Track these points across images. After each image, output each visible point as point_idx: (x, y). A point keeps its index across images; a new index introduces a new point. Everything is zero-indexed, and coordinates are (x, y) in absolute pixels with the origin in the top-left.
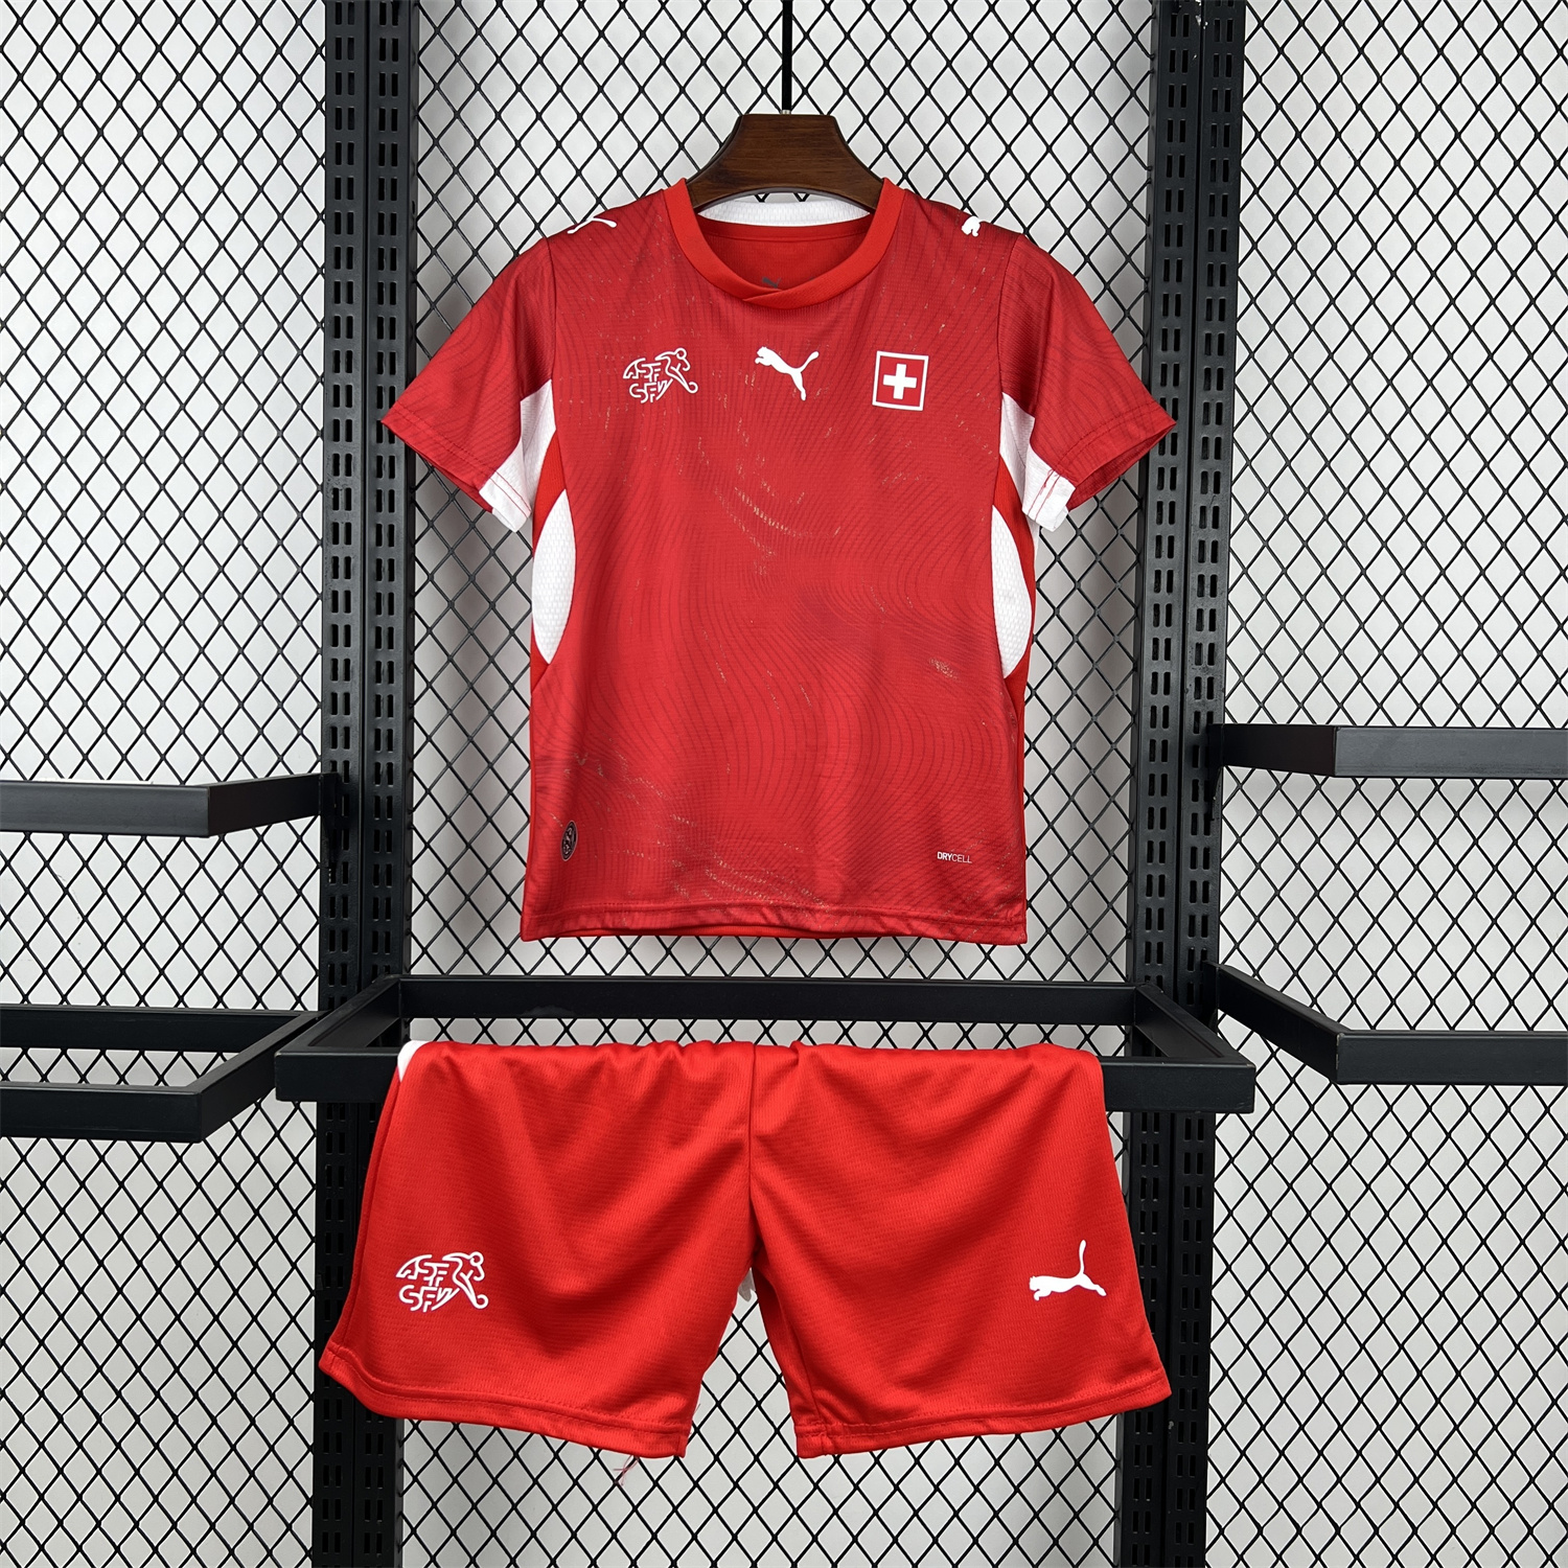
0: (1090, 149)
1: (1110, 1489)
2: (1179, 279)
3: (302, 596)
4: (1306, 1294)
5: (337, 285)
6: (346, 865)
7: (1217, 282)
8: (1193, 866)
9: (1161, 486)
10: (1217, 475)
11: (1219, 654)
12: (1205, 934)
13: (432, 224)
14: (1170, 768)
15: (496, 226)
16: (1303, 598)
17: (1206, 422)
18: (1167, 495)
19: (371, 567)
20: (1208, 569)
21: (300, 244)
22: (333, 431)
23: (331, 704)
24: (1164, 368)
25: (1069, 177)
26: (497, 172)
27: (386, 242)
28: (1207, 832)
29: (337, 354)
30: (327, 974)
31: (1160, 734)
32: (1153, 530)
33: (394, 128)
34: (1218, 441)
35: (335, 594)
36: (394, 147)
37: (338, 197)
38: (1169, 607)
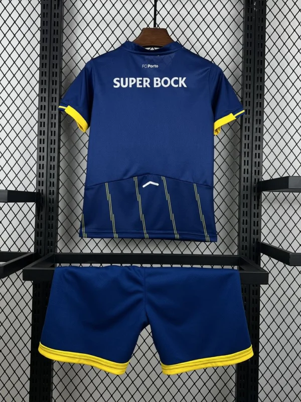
0: (228, 40)
1: (234, 378)
2: (250, 71)
3: (32, 149)
4: (284, 327)
5: (42, 72)
6: (42, 215)
7: (260, 72)
8: (254, 217)
9: (246, 122)
10: (260, 120)
11: (260, 165)
12: (257, 234)
13: (66, 58)
14: (248, 192)
15: (82, 58)
16: (282, 151)
17: (257, 107)
18: (247, 125)
19: (49, 141)
20: (258, 143)
21: (34, 62)
22: (41, 108)
23: (39, 175)
24: (247, 93)
25: (223, 47)
26: (82, 45)
27: (55, 62)
28: (258, 208)
29: (42, 89)
30: (36, 243)
31: (246, 184)
32: (244, 133)
33: (57, 34)
34: (260, 111)
35: (40, 148)
36: (57, 39)
37: (43, 50)
38: (248, 153)
